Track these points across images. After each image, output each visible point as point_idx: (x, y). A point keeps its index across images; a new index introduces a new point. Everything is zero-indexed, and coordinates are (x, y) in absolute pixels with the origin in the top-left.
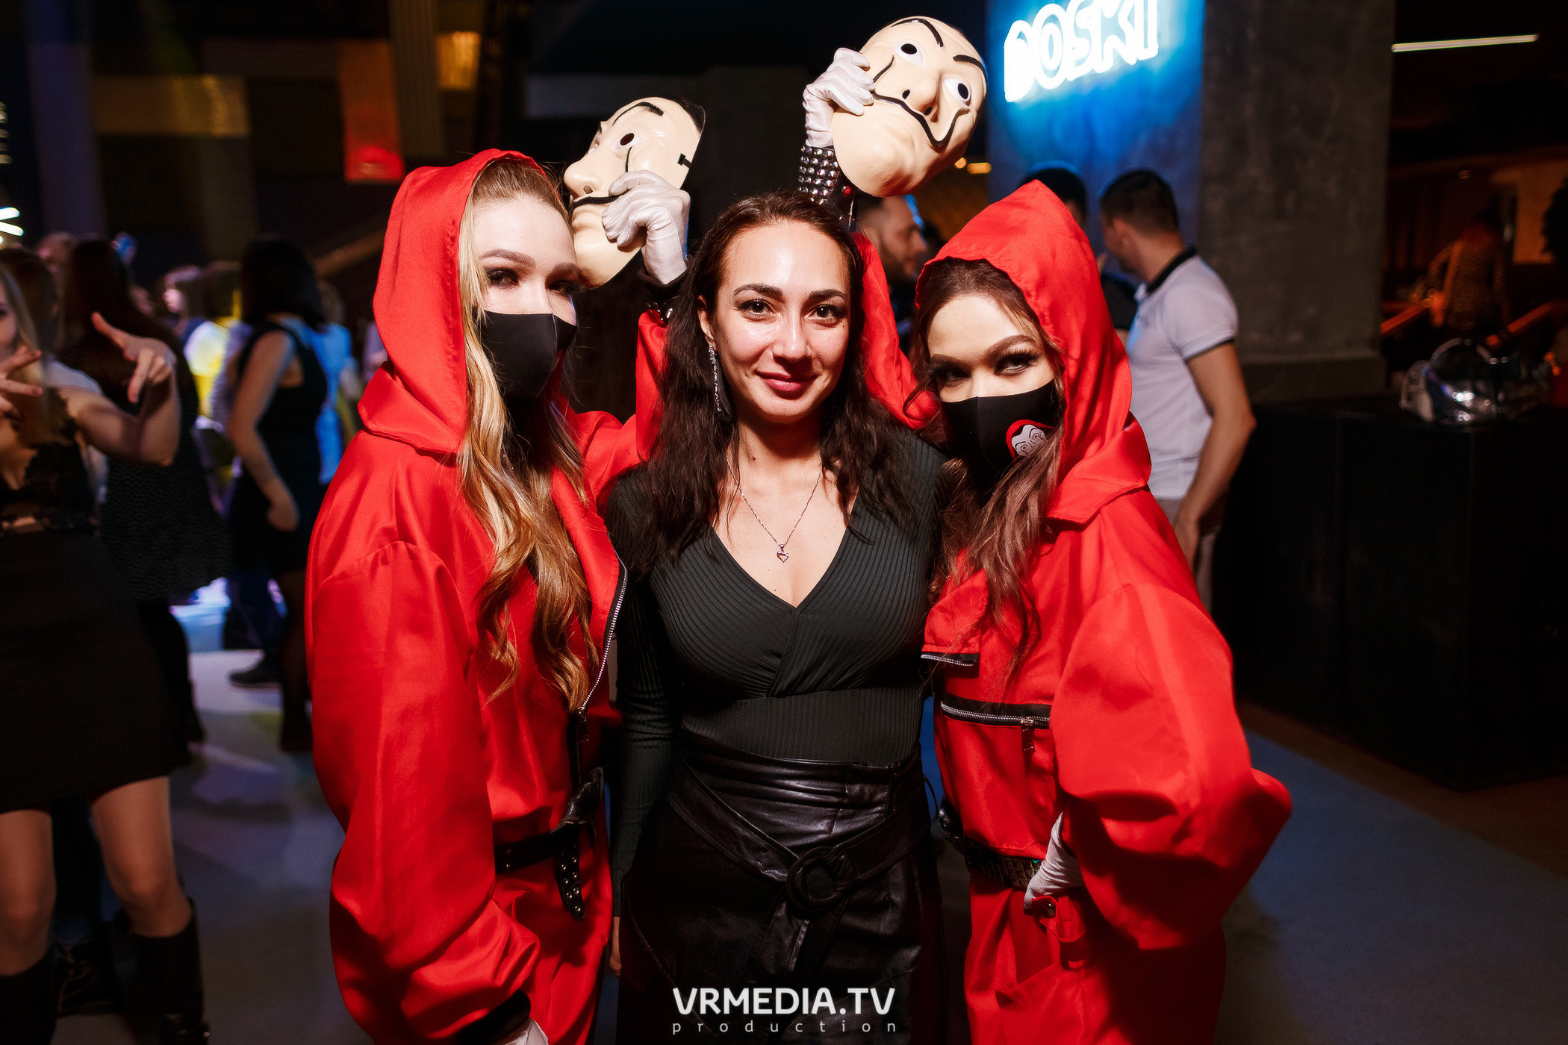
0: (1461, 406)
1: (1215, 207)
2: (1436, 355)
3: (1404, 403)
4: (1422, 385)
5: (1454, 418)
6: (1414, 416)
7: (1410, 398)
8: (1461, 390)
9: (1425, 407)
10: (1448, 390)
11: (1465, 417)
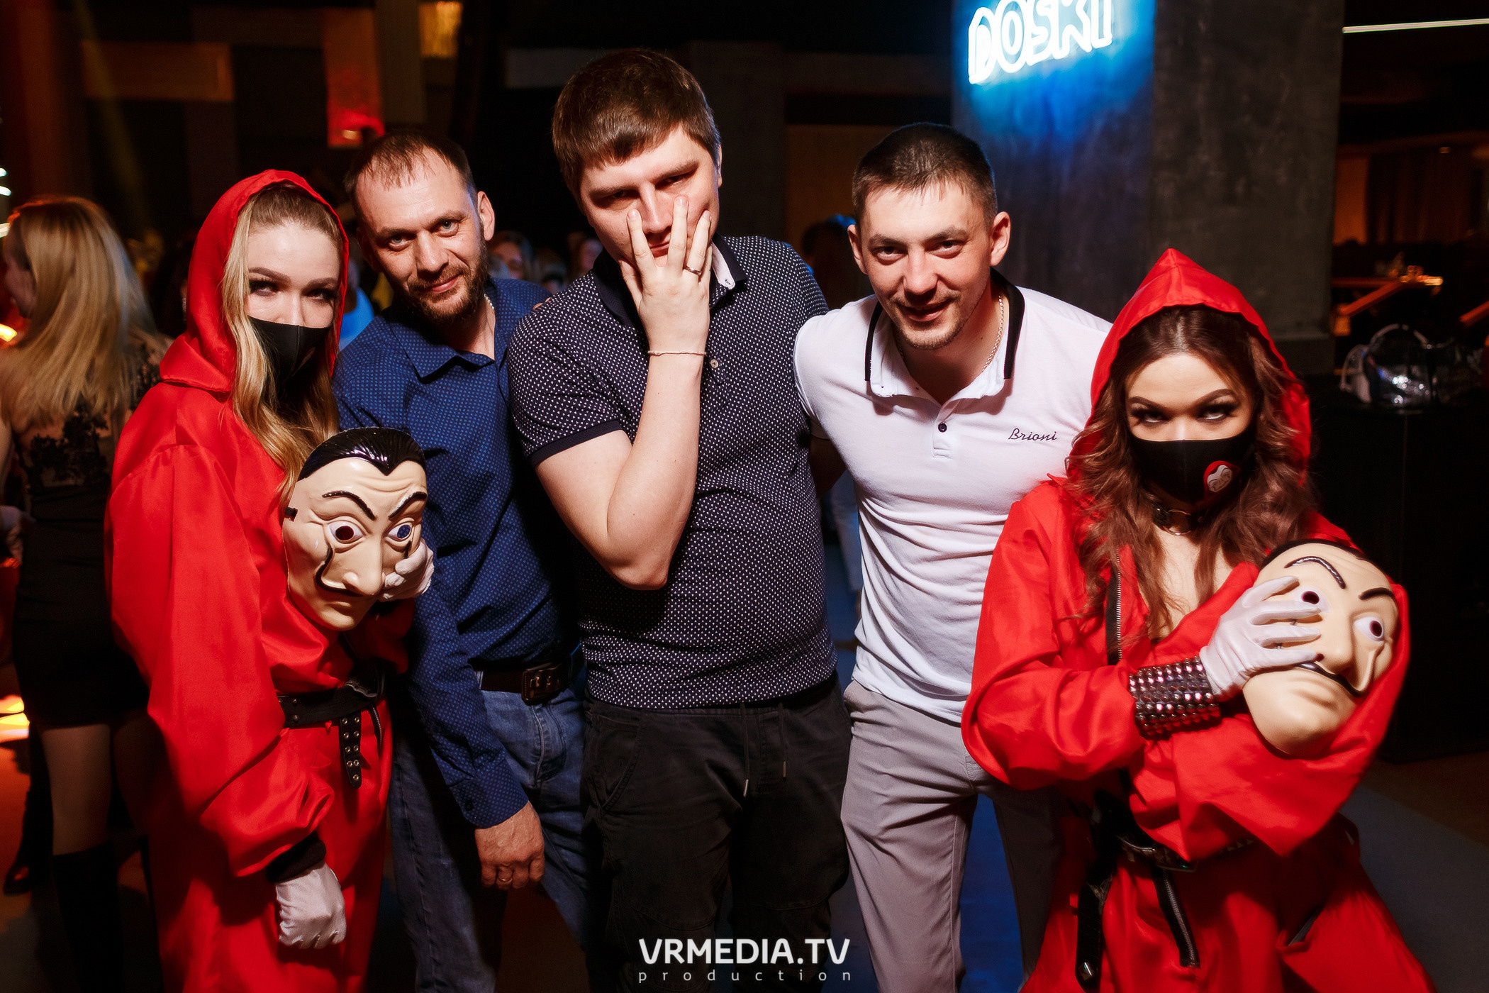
0: (1396, 390)
1: (1167, 192)
2: (1374, 339)
3: (1343, 385)
4: (1360, 368)
5: (1390, 401)
6: (1354, 397)
7: (1349, 379)
8: (1397, 374)
9: (1364, 391)
10: (1384, 373)
11: (1399, 399)
